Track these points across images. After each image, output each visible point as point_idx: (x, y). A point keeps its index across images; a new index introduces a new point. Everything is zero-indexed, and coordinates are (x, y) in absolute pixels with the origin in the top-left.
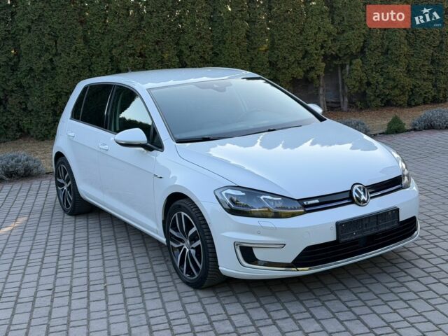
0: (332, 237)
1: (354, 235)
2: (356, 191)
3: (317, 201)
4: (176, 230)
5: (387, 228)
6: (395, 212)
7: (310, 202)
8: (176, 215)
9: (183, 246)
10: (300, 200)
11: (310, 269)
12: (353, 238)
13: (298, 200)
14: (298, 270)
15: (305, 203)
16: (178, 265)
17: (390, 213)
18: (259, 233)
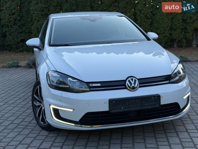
0: (106, 108)
1: (122, 109)
2: (129, 81)
3: (99, 85)
4: (38, 96)
5: (150, 107)
6: (157, 97)
7: (94, 85)
8: (38, 87)
9: (41, 105)
10: (88, 83)
11: (91, 127)
12: (122, 111)
13: (87, 83)
14: (82, 127)
15: (91, 85)
16: (37, 116)
17: (153, 98)
18: (60, 100)
